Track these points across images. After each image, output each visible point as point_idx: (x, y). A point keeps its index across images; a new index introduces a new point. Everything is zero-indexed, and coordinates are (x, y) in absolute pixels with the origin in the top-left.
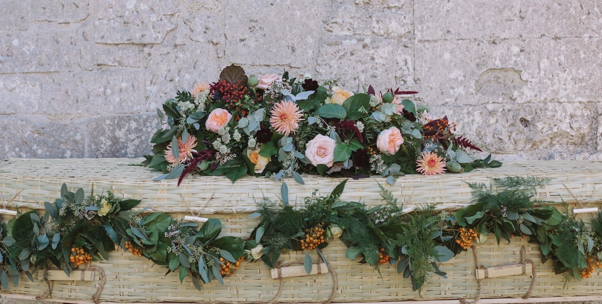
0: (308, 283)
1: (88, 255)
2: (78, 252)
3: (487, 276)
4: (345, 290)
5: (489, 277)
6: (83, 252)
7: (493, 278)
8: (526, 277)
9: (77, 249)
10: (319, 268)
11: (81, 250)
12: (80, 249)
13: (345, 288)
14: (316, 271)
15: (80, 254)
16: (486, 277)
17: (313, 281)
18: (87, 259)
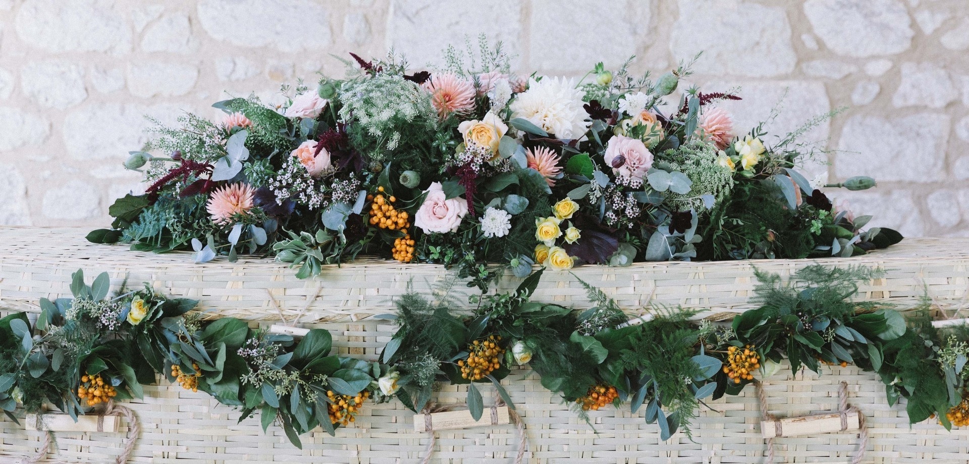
0: (477, 440)
1: (108, 389)
2: (93, 382)
3: (779, 433)
4: (539, 452)
5: (784, 435)
6: (101, 383)
7: (791, 437)
8: (849, 436)
9: (91, 377)
10: (495, 414)
11: (97, 380)
12: (96, 377)
13: (539, 449)
14: (490, 419)
15: (96, 386)
16: (778, 435)
17: (485, 436)
18: (107, 397)
